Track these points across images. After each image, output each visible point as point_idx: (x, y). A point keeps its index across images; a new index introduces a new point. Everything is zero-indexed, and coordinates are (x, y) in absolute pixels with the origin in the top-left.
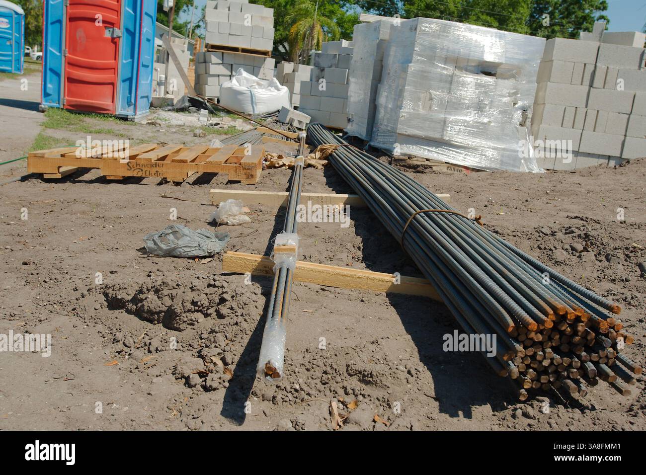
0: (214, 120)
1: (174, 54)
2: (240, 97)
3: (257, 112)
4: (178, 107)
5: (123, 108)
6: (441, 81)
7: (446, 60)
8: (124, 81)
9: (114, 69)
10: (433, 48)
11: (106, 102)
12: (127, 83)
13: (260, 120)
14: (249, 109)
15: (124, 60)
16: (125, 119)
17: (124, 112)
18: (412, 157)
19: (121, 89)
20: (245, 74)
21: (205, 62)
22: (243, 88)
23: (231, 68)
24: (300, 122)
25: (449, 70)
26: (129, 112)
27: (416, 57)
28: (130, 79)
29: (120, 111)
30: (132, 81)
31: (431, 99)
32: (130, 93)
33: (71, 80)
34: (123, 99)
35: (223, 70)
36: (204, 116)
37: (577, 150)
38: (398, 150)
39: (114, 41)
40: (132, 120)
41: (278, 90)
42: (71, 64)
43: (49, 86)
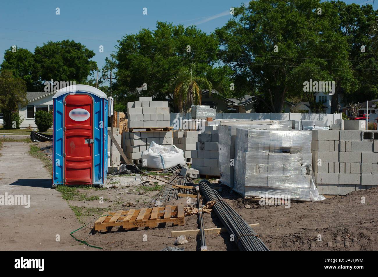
0: (145, 179)
1: (115, 141)
2: (155, 160)
3: (166, 168)
4: (121, 171)
5: (97, 181)
6: (263, 158)
7: (264, 149)
8: (96, 166)
9: (91, 160)
10: (257, 144)
11: (88, 179)
12: (98, 167)
13: (169, 172)
14: (161, 166)
15: (95, 155)
16: (98, 186)
17: (97, 183)
18: (254, 197)
19: (95, 170)
20: (156, 145)
21: (130, 138)
22: (156, 154)
23: (146, 140)
24: (193, 175)
25: (267, 152)
26: (100, 182)
27: (249, 149)
28: (99, 165)
29: (95, 182)
30: (100, 165)
31: (259, 168)
32: (100, 172)
33: (68, 169)
34: (96, 175)
35: (141, 142)
36: (138, 177)
37: (338, 183)
39: (90, 145)
40: (102, 187)
41: (177, 152)
42: (68, 160)
43: (57, 173)
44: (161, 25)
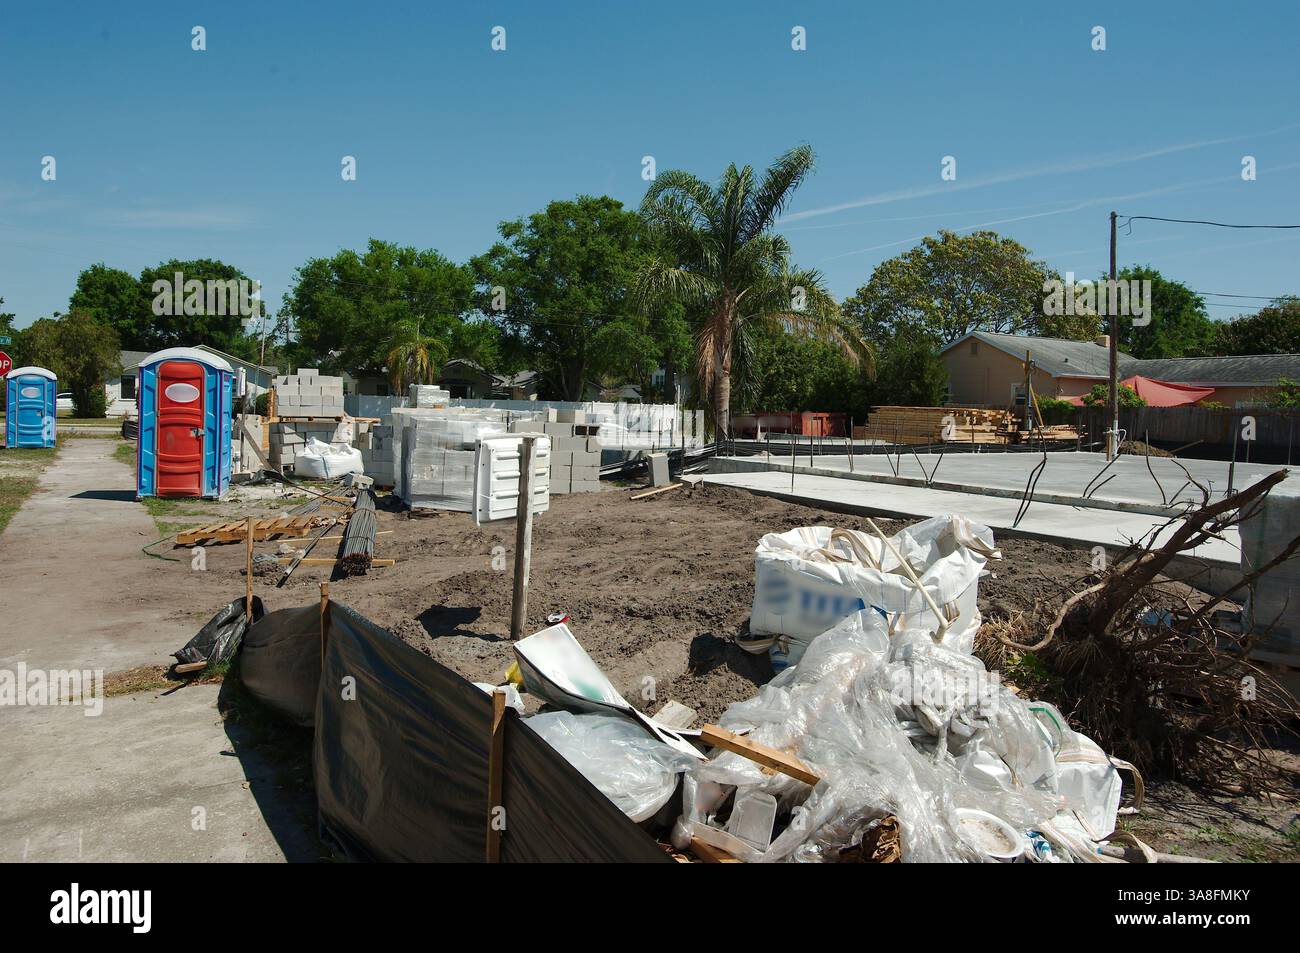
0: (289, 490)
1: (248, 434)
2: (313, 464)
3: (330, 476)
4: (255, 480)
5: (208, 491)
6: (437, 457)
7: (439, 445)
8: (208, 469)
9: (199, 461)
10: (429, 437)
11: (194, 488)
12: (211, 471)
13: (335, 482)
14: (323, 474)
15: (207, 453)
16: (210, 499)
17: (209, 494)
18: (425, 509)
19: (206, 476)
20: (317, 443)
21: (279, 432)
22: (315, 456)
23: (305, 436)
24: (364, 485)
25: (443, 450)
26: (214, 493)
27: (417, 445)
28: (214, 467)
29: (205, 493)
30: (215, 469)
31: (432, 470)
32: (214, 478)
33: (162, 473)
34: (208, 483)
35: (296, 438)
36: (279, 488)
38: (415, 505)
39: (199, 439)
40: (217, 500)
41: (350, 453)
42: (162, 460)
43: (144, 479)
44: (376, 246)
